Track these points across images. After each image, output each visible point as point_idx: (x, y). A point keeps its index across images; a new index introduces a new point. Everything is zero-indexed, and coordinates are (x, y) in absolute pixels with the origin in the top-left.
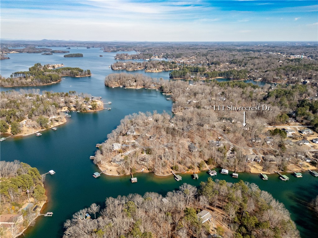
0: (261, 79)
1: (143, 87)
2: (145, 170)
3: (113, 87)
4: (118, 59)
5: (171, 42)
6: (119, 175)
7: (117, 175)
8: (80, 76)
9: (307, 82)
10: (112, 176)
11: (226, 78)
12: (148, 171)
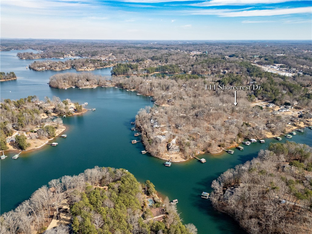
0: (191, 72)
1: (98, 86)
2: (200, 152)
3: (66, 88)
4: (24, 58)
5: (62, 40)
6: (186, 160)
7: (184, 160)
8: (4, 80)
9: (226, 72)
10: (181, 162)
11: (162, 72)
12: (203, 153)
